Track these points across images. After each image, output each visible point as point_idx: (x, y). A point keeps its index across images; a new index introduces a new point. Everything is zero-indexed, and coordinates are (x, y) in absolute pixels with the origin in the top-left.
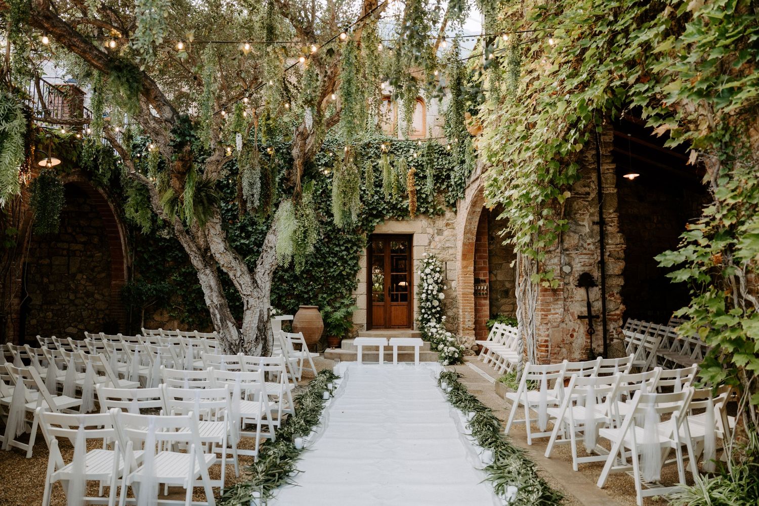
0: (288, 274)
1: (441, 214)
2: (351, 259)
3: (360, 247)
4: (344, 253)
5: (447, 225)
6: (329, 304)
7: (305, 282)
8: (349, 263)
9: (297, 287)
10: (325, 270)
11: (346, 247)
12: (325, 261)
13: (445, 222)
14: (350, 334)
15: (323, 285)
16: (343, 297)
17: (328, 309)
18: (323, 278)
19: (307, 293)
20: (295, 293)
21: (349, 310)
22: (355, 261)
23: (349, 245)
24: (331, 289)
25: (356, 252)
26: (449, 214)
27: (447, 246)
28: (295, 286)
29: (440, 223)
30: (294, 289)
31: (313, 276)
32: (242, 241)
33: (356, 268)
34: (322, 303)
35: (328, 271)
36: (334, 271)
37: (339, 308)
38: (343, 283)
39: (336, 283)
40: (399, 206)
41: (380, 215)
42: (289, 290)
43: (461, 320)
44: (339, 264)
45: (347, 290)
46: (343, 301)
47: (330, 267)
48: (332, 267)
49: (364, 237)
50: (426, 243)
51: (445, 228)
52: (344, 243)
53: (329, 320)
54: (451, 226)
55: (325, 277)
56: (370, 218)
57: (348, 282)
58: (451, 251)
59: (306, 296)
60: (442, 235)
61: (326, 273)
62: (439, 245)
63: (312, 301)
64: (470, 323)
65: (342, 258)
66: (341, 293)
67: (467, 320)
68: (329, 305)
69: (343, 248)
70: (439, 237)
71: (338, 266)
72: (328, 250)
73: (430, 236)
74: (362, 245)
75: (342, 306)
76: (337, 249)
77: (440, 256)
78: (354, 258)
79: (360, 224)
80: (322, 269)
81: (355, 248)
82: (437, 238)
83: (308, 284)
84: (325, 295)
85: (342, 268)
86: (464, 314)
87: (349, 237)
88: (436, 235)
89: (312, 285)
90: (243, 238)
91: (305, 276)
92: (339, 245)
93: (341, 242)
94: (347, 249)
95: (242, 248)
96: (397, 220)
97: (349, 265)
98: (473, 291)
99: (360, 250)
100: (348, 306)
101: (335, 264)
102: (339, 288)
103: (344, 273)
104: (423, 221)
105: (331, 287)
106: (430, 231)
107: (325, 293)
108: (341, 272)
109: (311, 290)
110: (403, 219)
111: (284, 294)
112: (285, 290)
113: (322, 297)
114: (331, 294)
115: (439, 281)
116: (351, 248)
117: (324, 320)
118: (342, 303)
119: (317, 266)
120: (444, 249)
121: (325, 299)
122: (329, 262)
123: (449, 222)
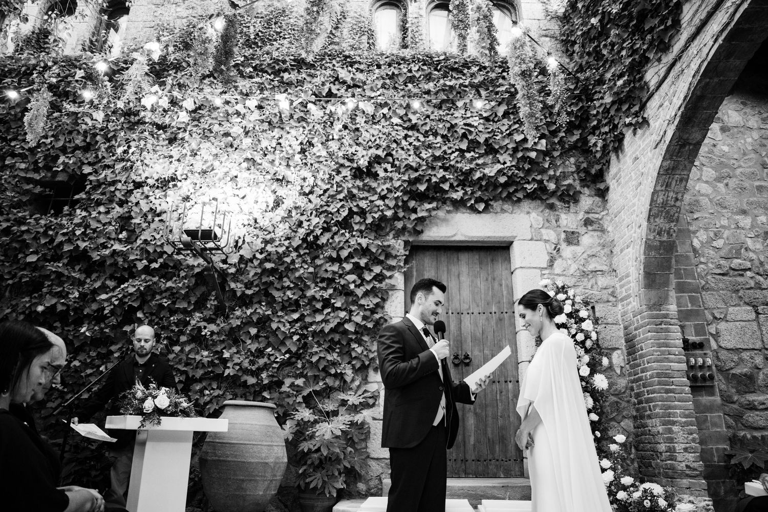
0: (213, 327)
1: (569, 197)
2: (366, 294)
3: (391, 268)
4: (351, 277)
5: (587, 222)
6: (308, 401)
7: (253, 347)
8: (362, 302)
9: (231, 357)
10: (302, 317)
11: (356, 265)
12: (303, 296)
13: (581, 216)
14: (361, 486)
15: (297, 356)
16: (345, 386)
17: (305, 414)
18: (295, 338)
19: (256, 373)
20: (227, 372)
21: (358, 418)
22: (377, 300)
23: (363, 262)
24: (314, 366)
25: (380, 278)
26: (587, 200)
27: (591, 267)
28: (226, 355)
29: (570, 219)
30: (224, 362)
31: (274, 333)
32: (117, 247)
33: (377, 316)
34: (290, 401)
35: (308, 320)
36: (326, 321)
37: (335, 413)
38: (346, 352)
39: (330, 350)
40: (478, 175)
41: (435, 194)
42: (211, 363)
43: (662, 447)
44: (338, 305)
45: (356, 371)
46: (342, 396)
47: (316, 311)
48: (319, 311)
49: (398, 246)
50: (544, 261)
51: (582, 230)
52: (350, 256)
53: (305, 446)
54: (595, 226)
55: (303, 336)
56: (412, 204)
57: (359, 350)
58: (602, 281)
59: (252, 381)
60: (578, 244)
61: (305, 327)
62: (573, 268)
63: (266, 394)
64: (690, 456)
65: (345, 292)
66: (340, 376)
67: (679, 447)
68: (308, 406)
69: (348, 267)
70: (572, 248)
71: (335, 309)
72: (311, 270)
73: (551, 248)
74: (392, 262)
75: (342, 410)
76: (335, 268)
77: (579, 290)
78: (373, 292)
79: (389, 213)
80: (296, 316)
81: (377, 269)
82: (568, 251)
83: (260, 353)
84: (300, 382)
85: (343, 314)
86: (670, 431)
87: (364, 242)
88: (563, 246)
89: (270, 355)
90: (120, 241)
91: (253, 331)
92: (338, 260)
93: (344, 254)
94: (357, 269)
95: (115, 264)
96: (473, 209)
97: (362, 306)
98: (684, 366)
99: (388, 274)
100: (355, 409)
101: (327, 303)
102: (334, 364)
103: (350, 327)
104: (534, 215)
105: (314, 359)
106: (550, 234)
107: (301, 375)
108: (340, 325)
109: (266, 367)
110: (486, 210)
111: (199, 373)
112: (200, 365)
113: (292, 385)
114: (316, 378)
115: (588, 344)
116: (368, 268)
117: (291, 445)
118: (344, 403)
119: (283, 308)
120: (584, 274)
121: (298, 389)
122: (313, 298)
123: (591, 216)
